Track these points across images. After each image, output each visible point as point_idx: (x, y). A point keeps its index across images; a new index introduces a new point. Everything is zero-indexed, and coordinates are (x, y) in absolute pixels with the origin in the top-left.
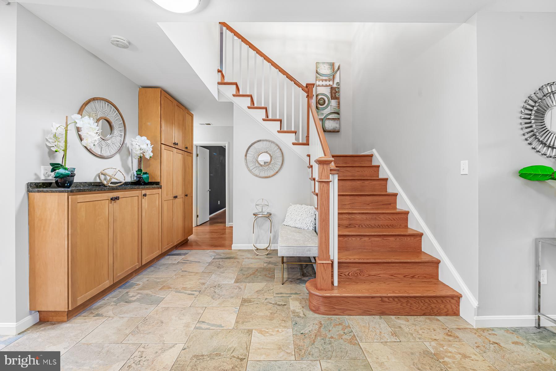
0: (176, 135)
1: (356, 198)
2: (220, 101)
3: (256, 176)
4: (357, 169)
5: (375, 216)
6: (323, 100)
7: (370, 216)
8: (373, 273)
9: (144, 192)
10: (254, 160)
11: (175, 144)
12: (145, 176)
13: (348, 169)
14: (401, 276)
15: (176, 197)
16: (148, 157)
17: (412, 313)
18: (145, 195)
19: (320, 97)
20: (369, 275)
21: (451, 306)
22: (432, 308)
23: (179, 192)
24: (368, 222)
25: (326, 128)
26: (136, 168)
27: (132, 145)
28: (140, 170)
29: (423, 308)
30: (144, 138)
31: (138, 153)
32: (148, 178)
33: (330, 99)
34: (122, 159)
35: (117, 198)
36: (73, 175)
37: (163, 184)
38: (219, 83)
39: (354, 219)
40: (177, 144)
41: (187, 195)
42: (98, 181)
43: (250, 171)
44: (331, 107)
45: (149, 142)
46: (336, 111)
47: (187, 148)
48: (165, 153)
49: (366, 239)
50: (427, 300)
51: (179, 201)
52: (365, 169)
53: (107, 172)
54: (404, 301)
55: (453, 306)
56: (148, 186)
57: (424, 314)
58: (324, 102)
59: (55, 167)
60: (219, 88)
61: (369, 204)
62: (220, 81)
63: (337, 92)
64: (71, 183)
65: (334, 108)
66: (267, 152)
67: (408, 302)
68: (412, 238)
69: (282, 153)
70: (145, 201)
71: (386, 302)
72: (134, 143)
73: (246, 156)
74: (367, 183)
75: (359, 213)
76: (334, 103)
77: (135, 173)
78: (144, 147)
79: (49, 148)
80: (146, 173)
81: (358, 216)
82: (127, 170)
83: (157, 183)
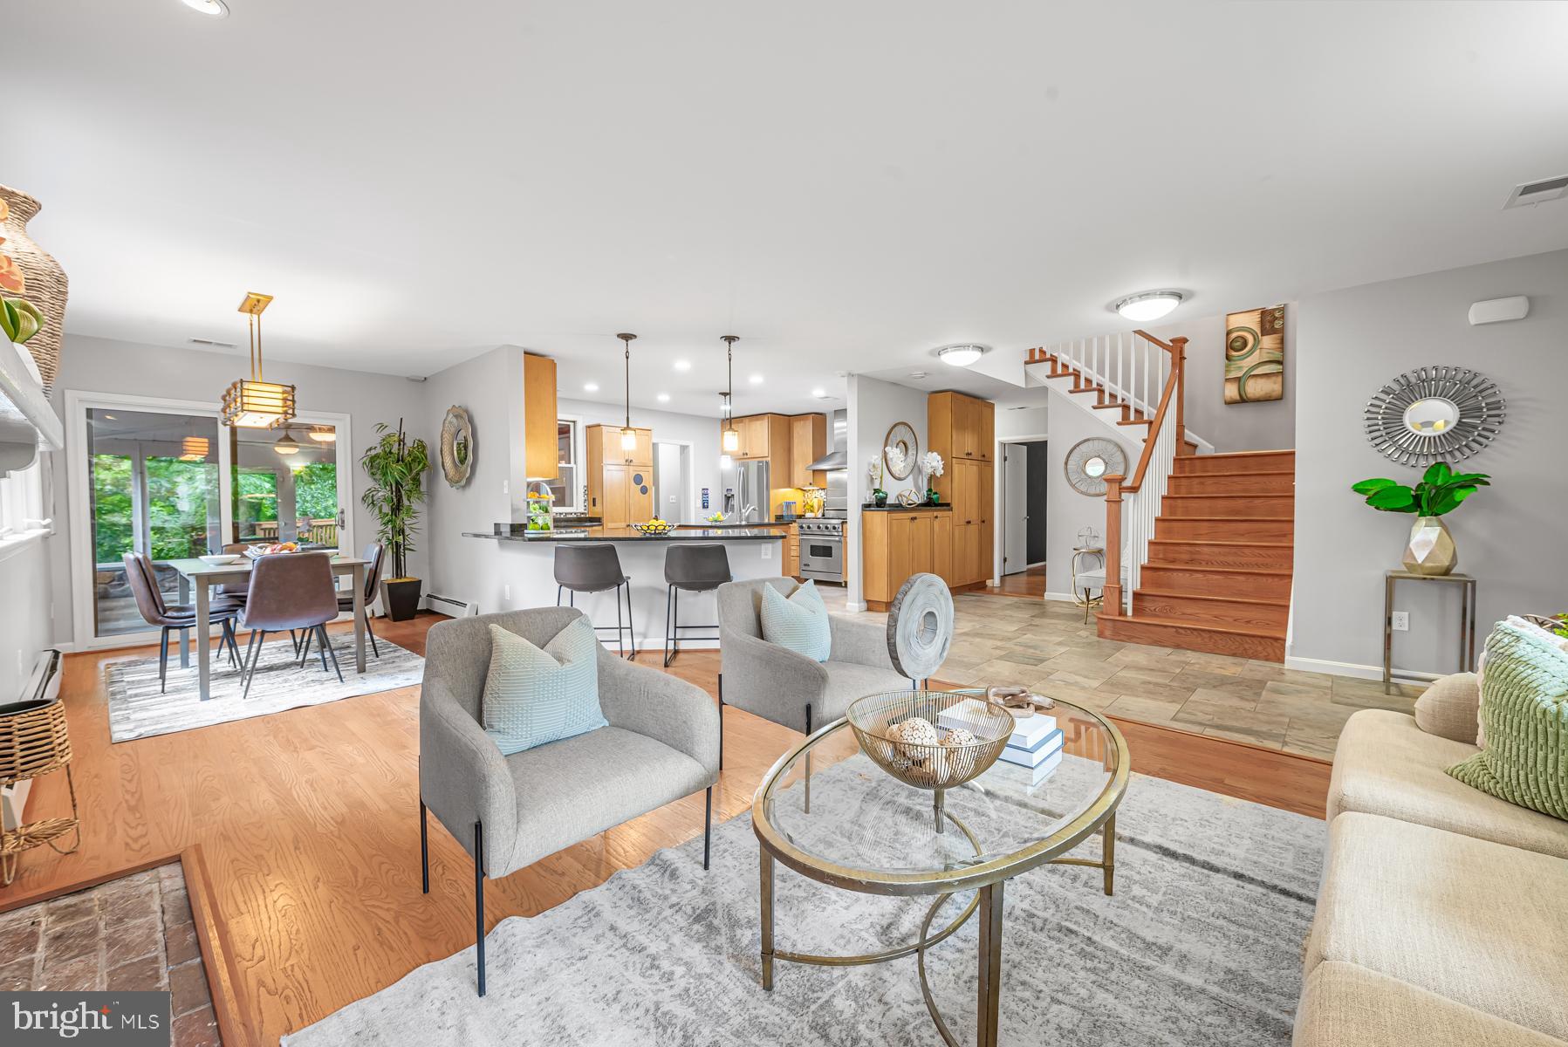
0: (969, 443)
1: (1220, 524)
2: (1030, 386)
3: (1082, 493)
4: (1254, 479)
5: (1234, 550)
6: (1242, 341)
7: (1227, 550)
8: (1189, 611)
9: (935, 514)
10: (1080, 470)
11: (968, 454)
12: (935, 496)
13: (1235, 479)
14: (1231, 620)
15: (969, 522)
16: (938, 475)
17: (1218, 652)
18: (936, 517)
19: (1234, 335)
20: (1184, 614)
21: (1274, 651)
22: (1245, 649)
23: (974, 515)
24: (1222, 558)
25: (1249, 396)
26: (925, 488)
27: (923, 463)
28: (930, 490)
29: (1233, 648)
30: (935, 454)
31: (930, 471)
32: (938, 498)
33: (1260, 335)
34: (914, 479)
35: (915, 518)
36: (886, 498)
37: (954, 505)
38: (1026, 363)
39: (1199, 553)
40: (971, 454)
41: (983, 522)
42: (897, 502)
43: (1073, 486)
44: (1260, 352)
45: (939, 458)
46: (1277, 355)
47: (984, 456)
48: (956, 468)
49: (1200, 575)
50: (1238, 638)
51: (973, 528)
52: (1271, 478)
53: (903, 493)
54: (1206, 635)
55: (1277, 651)
56: (939, 508)
57: (1234, 655)
58: (1245, 344)
59: (876, 491)
60: (1028, 370)
61: (1243, 535)
62: (1028, 359)
63: (1276, 318)
64: (885, 504)
65: (1269, 353)
66: (1099, 457)
67: (1211, 637)
68: (1276, 579)
69: (1125, 457)
70: (936, 523)
71: (1181, 634)
72: (925, 461)
73: (1066, 463)
74: (1257, 501)
75: (1207, 545)
76: (1268, 342)
77: (926, 494)
78: (935, 464)
79: (871, 476)
80: (936, 493)
81: (1206, 549)
82: (918, 489)
83: (948, 505)
